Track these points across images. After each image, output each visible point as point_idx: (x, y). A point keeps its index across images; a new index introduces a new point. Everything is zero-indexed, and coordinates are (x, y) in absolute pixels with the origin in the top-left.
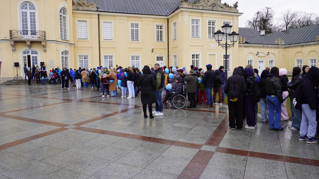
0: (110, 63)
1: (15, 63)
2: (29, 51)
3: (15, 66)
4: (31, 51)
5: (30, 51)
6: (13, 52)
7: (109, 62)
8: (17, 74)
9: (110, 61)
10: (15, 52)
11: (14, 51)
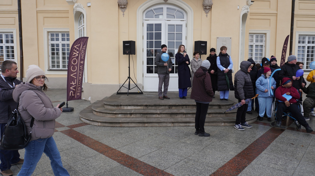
0: (308, 52)
1: (125, 42)
2: (162, 8)
3: (124, 53)
4: (168, 8)
5: (165, 7)
6: (120, 10)
7: (306, 50)
8: (129, 78)
9: (308, 47)
10: (127, 11)
11: (122, 6)
